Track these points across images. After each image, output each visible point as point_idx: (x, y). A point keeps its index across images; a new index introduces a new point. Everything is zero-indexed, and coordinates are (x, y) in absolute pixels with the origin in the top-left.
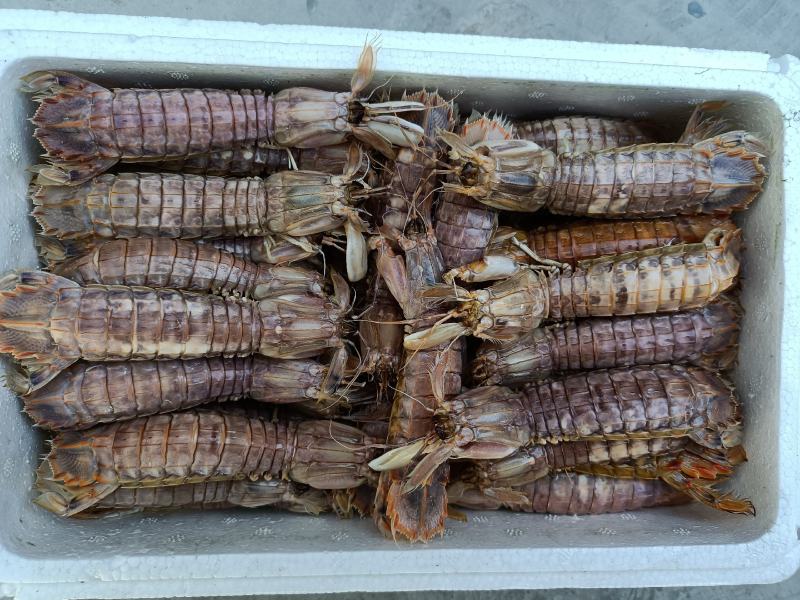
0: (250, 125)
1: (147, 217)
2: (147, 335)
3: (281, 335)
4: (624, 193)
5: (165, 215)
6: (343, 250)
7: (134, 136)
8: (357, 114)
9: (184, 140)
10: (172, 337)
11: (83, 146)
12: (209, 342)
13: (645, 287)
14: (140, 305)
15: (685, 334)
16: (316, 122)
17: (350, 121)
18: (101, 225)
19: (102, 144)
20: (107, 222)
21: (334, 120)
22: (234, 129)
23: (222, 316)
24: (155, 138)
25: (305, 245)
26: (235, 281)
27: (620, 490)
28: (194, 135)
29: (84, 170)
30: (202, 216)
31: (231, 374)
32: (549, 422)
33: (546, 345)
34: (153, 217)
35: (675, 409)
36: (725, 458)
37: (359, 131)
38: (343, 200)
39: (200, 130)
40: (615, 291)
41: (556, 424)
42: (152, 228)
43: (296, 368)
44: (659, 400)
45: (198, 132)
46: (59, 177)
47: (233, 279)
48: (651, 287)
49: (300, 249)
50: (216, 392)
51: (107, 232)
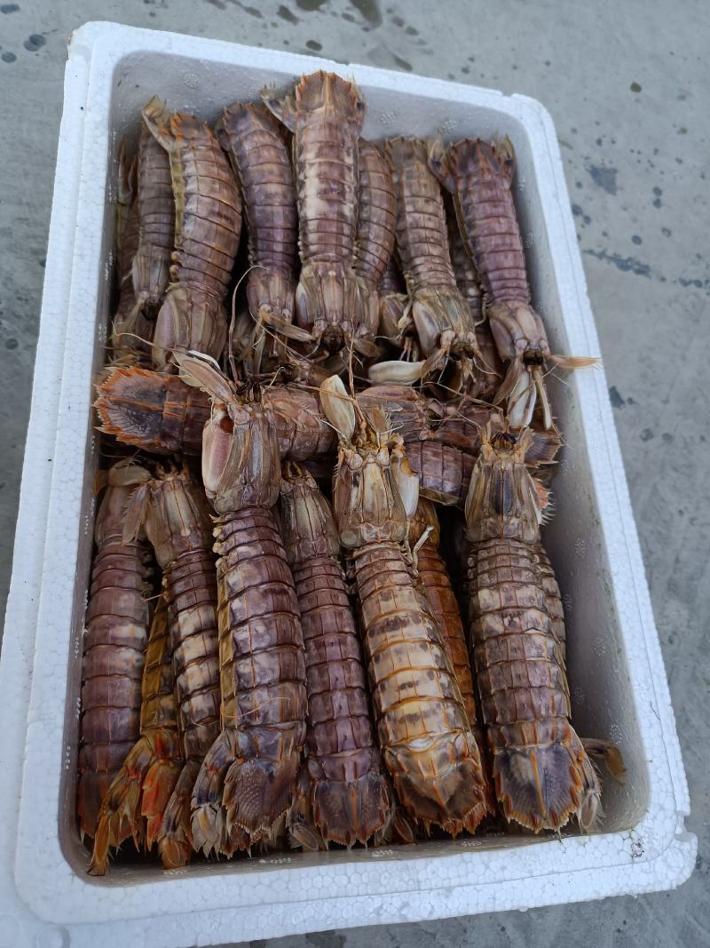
0: (503, 282)
1: (413, 203)
2: (325, 168)
3: (327, 275)
4: (510, 622)
5: (417, 216)
6: (402, 356)
7: (480, 196)
8: (533, 360)
9: (483, 231)
10: (323, 186)
11: (464, 167)
12: (318, 217)
13: (412, 649)
14: (349, 169)
15: (349, 733)
16: (520, 326)
17: (525, 353)
18: (400, 175)
19: (468, 177)
20: (404, 178)
21: (525, 338)
22: (498, 269)
23: (343, 230)
24: (480, 211)
25: (404, 321)
26: (367, 259)
27: (122, 686)
28: (488, 238)
29: (442, 171)
30: (420, 242)
31: (279, 248)
32: (244, 533)
33: (325, 551)
34: (414, 207)
35: (264, 694)
36: (170, 832)
37: (518, 364)
38: (456, 340)
39: (493, 242)
40: (401, 615)
41: (242, 540)
42: (404, 206)
43: (288, 298)
44: (277, 667)
45: (491, 241)
46: (434, 153)
47: (369, 257)
48: (412, 656)
49: (400, 315)
50: (261, 233)
51: (395, 179)
